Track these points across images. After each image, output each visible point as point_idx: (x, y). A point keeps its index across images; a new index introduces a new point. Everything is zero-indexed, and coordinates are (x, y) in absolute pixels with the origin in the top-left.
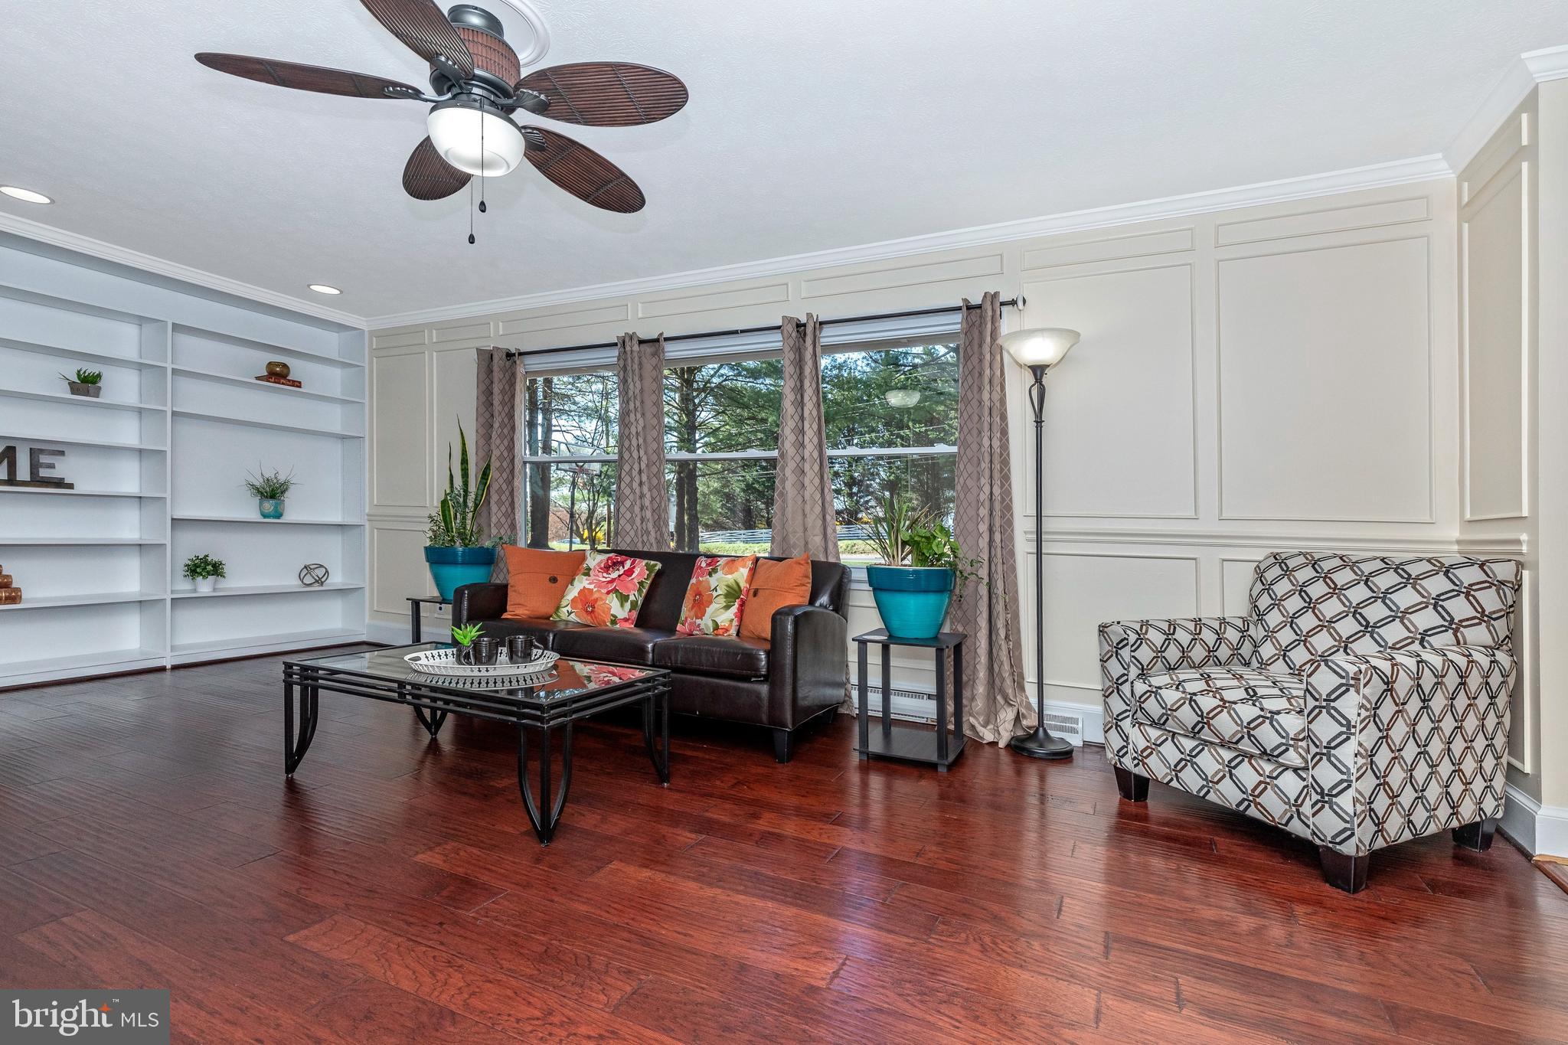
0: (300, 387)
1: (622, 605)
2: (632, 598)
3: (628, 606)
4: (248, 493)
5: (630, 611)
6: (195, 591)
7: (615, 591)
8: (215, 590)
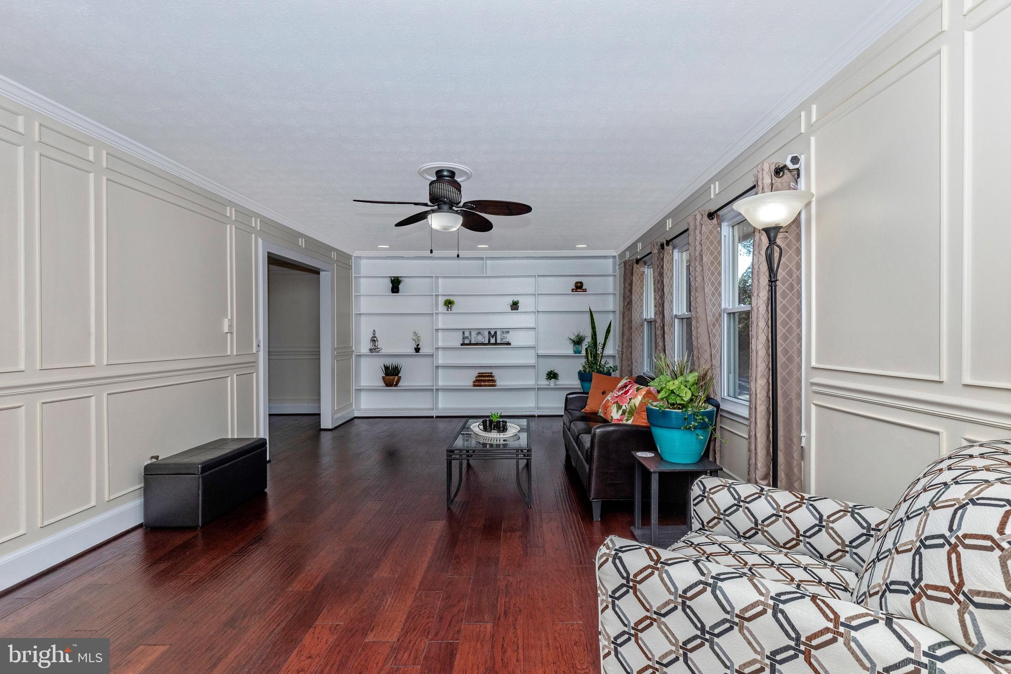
0: (586, 291)
1: (617, 411)
2: (624, 407)
3: (620, 412)
4: (569, 342)
5: (621, 415)
6: (549, 385)
7: (617, 402)
8: (555, 385)
